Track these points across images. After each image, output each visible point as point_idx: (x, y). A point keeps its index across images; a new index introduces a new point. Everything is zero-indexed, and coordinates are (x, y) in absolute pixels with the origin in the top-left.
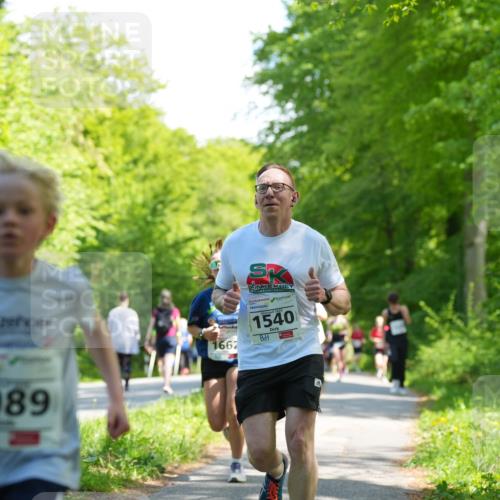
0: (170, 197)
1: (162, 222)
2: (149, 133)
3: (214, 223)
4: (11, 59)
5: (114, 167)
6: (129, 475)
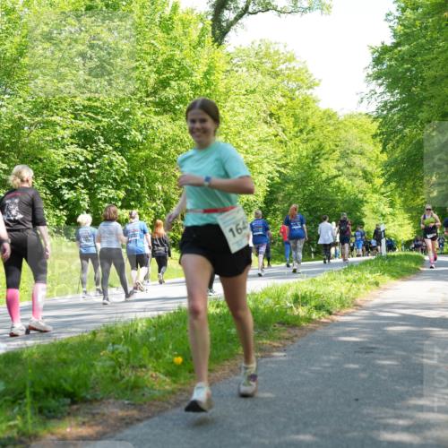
0: (323, 152)
1: (318, 167)
2: (309, 113)
3: (350, 166)
4: (228, 74)
5: (288, 135)
6: (310, 316)
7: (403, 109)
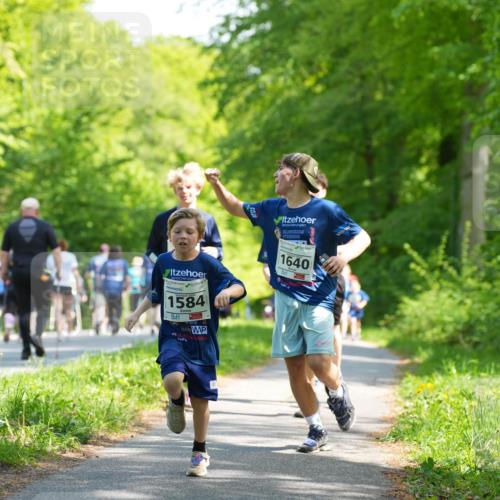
0: (98, 108)
1: (87, 139)
3: (152, 143)
5: (27, 67)
6: (43, 444)
7: (261, 35)
